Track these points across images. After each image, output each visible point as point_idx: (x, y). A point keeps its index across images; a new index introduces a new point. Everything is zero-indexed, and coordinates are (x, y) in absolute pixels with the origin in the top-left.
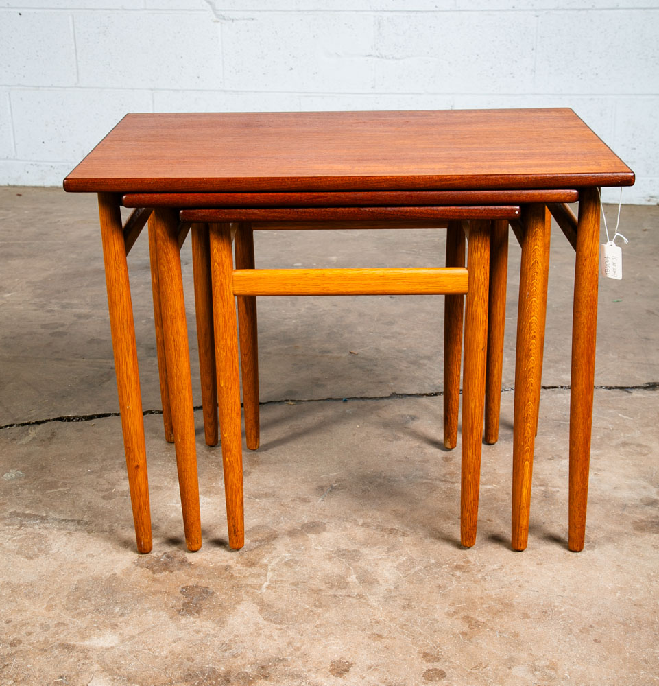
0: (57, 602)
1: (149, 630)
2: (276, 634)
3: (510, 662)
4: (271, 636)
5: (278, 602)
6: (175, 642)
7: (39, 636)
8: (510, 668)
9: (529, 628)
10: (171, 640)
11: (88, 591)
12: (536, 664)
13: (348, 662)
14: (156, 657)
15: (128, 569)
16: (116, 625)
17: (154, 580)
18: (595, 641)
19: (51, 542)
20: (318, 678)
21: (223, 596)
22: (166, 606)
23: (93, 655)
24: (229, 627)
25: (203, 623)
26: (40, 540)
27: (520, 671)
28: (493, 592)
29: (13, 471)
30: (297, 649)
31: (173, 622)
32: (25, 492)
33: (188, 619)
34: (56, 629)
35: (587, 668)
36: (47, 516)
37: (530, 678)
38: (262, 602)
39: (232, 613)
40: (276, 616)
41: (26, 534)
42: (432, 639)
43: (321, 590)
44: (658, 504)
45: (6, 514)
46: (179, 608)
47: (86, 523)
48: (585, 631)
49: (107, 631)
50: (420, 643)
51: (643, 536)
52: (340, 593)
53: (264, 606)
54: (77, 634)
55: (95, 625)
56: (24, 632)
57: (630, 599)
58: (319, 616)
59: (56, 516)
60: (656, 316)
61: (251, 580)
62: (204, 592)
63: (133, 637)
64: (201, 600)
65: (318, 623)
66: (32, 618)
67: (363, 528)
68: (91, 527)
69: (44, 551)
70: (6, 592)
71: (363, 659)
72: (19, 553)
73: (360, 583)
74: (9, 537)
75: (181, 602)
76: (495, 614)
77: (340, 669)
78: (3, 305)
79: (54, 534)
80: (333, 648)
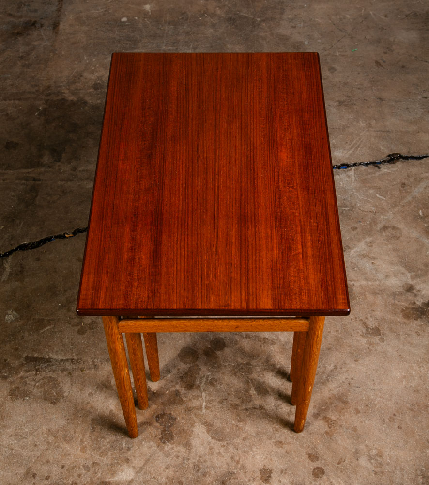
0: (86, 443)
1: (148, 460)
2: (222, 450)
3: (357, 454)
4: (220, 453)
5: (216, 421)
6: (166, 468)
7: (86, 478)
8: (357, 460)
9: (361, 422)
10: (164, 467)
12: (371, 454)
13: (268, 469)
16: (128, 459)
18: (399, 427)
21: (182, 421)
22: (152, 436)
24: (193, 450)
25: (178, 448)
26: (54, 384)
27: (363, 461)
28: (335, 392)
29: (10, 312)
30: (238, 462)
31: (160, 451)
32: (26, 334)
33: (168, 445)
34: (94, 469)
35: (398, 453)
36: (50, 358)
37: (369, 466)
38: (206, 422)
39: (192, 436)
40: (218, 435)
41: (43, 379)
42: (311, 441)
43: (237, 405)
44: (413, 289)
45: (22, 360)
46: (160, 437)
47: (77, 362)
48: (392, 419)
49: (125, 466)
50: (305, 445)
51: (409, 323)
52: (249, 407)
53: (208, 425)
54: (108, 471)
55: (116, 461)
56: (75, 475)
57: (411, 386)
58: (242, 430)
59: (55, 357)
60: (382, 68)
61: (195, 403)
62: (170, 419)
63: (141, 468)
64: (171, 426)
65: (243, 436)
66: (76, 461)
67: (247, 340)
68: (81, 366)
69: (60, 394)
70: (51, 439)
71: (277, 464)
72: (45, 399)
73: (258, 395)
74: (33, 383)
75: (159, 430)
76: (341, 412)
77: (266, 476)
79: (61, 376)
80: (257, 458)
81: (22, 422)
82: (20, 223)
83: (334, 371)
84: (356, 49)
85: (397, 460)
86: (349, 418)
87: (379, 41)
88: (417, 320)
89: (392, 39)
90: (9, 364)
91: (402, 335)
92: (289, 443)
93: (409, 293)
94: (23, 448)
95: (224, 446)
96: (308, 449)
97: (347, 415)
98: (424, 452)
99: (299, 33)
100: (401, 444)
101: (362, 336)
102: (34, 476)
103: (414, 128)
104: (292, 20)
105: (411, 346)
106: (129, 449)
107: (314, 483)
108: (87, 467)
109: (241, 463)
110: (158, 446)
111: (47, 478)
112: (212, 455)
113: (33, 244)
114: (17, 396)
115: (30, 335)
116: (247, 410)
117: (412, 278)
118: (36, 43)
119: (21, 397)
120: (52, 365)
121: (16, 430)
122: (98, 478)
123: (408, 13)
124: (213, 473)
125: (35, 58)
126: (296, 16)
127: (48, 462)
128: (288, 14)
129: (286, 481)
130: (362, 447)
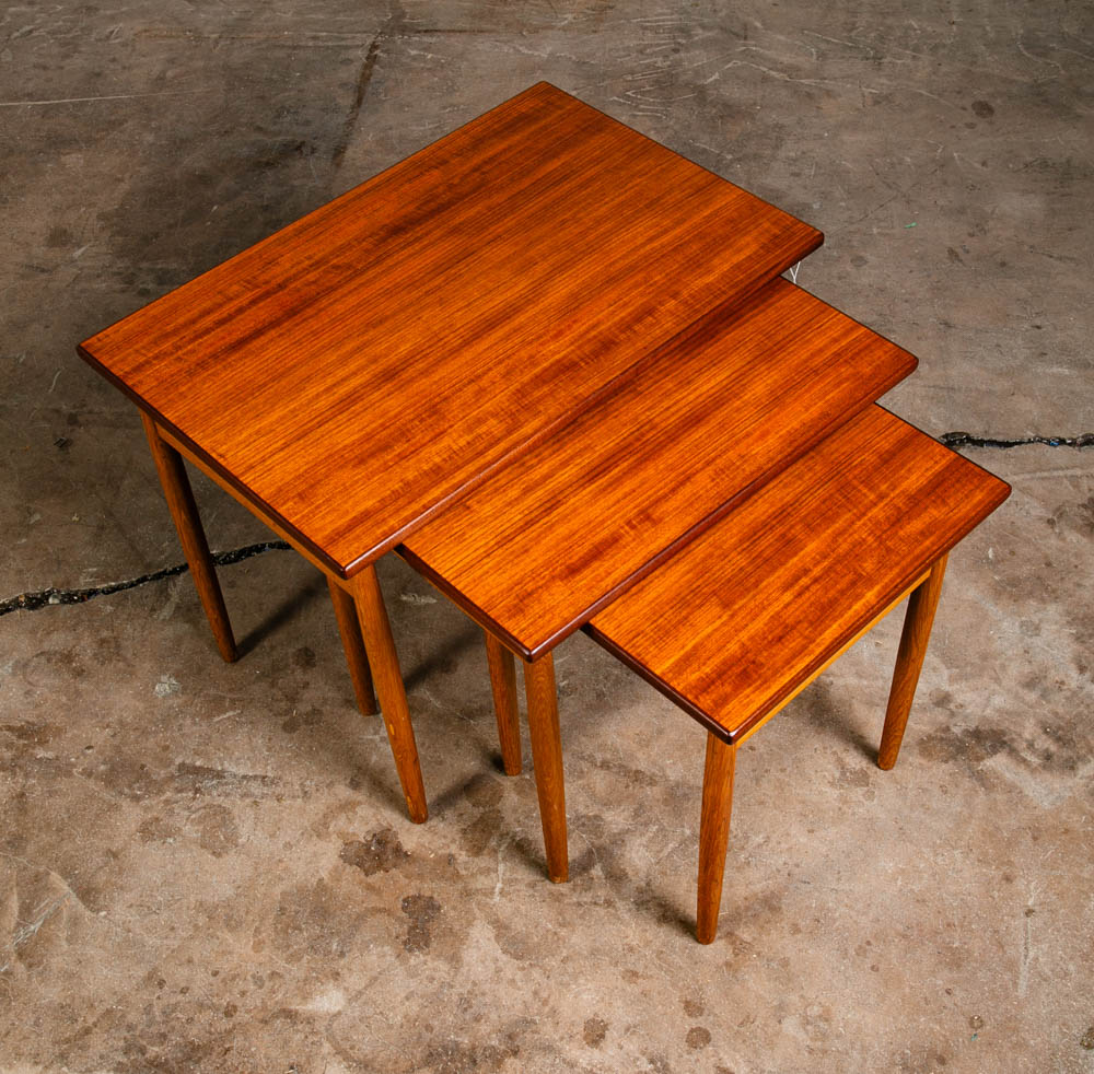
0: (264, 935)
1: (376, 979)
2: (519, 975)
3: (780, 1012)
4: (513, 981)
5: (516, 919)
6: (407, 998)
7: (255, 999)
8: (780, 1022)
9: (800, 951)
10: (403, 995)
11: (297, 912)
12: (809, 1014)
13: (602, 1021)
14: (390, 1027)
15: (336, 869)
16: (338, 974)
17: (370, 888)
18: (873, 968)
19: (237, 821)
20: (573, 1052)
21: (452, 913)
22: (390, 936)
23: (320, 1026)
24: (464, 970)
25: (436, 963)
26: (223, 819)
27: (790, 1026)
28: (758, 888)
29: (164, 678)
30: (545, 1003)
31: (401, 965)
32: (189, 722)
33: (418, 956)
34: (272, 984)
35: (863, 1017)
36: (223, 771)
37: (801, 1036)
38: (497, 921)
39: (464, 944)
40: (517, 947)
41: (205, 808)
42: (693, 977)
43: (562, 894)
44: (949, 701)
45: (173, 769)
46: (404, 938)
47: (272, 782)
48: (861, 952)
49: (330, 985)
50: (680, 984)
51: (931, 767)
52: (585, 899)
53: (500, 928)
54: (296, 992)
55: (314, 974)
56: (236, 991)
57: (912, 891)
58: (564, 942)
59: (233, 769)
60: (960, 265)
61: (482, 882)
62: (428, 908)
63: (360, 993)
64: (428, 921)
65: (564, 955)
66: (241, 966)
67: (603, 773)
68: (279, 790)
69: (232, 839)
70: (202, 920)
71: (619, 1014)
72: (203, 846)
73: (606, 878)
74: (186, 813)
75: (405, 926)
76: (762, 927)
77: (595, 1034)
78: (77, 278)
79: (238, 806)
80: (584, 998)
81: (155, 882)
82: (210, 515)
83: (764, 847)
84: (914, 224)
85: (859, 1030)
86: (779, 941)
87: (962, 211)
88: (946, 762)
89: (988, 209)
90: (148, 775)
91: (911, 790)
92: (651, 976)
93: (940, 709)
94: (147, 931)
95: (523, 969)
96: (687, 992)
97: (774, 934)
98: (915, 1021)
99: (805, 188)
100: (872, 1001)
101: (832, 784)
102: (161, 984)
103: (1002, 385)
104: (795, 160)
105: (925, 813)
106: (342, 954)
107: (686, 1056)
108: (260, 979)
109: (551, 1003)
111: (184, 991)
112: (498, 983)
113: (228, 555)
114: (153, 834)
115: (194, 724)
116: (579, 905)
117: (952, 680)
118: (296, 183)
119: (160, 837)
120: (226, 784)
121: (141, 896)
122: (277, 1003)
123: (1029, 159)
124: (494, 1016)
125: (291, 209)
126: (803, 153)
127: (190, 961)
128: (790, 150)
129: (632, 1046)
130: (794, 998)
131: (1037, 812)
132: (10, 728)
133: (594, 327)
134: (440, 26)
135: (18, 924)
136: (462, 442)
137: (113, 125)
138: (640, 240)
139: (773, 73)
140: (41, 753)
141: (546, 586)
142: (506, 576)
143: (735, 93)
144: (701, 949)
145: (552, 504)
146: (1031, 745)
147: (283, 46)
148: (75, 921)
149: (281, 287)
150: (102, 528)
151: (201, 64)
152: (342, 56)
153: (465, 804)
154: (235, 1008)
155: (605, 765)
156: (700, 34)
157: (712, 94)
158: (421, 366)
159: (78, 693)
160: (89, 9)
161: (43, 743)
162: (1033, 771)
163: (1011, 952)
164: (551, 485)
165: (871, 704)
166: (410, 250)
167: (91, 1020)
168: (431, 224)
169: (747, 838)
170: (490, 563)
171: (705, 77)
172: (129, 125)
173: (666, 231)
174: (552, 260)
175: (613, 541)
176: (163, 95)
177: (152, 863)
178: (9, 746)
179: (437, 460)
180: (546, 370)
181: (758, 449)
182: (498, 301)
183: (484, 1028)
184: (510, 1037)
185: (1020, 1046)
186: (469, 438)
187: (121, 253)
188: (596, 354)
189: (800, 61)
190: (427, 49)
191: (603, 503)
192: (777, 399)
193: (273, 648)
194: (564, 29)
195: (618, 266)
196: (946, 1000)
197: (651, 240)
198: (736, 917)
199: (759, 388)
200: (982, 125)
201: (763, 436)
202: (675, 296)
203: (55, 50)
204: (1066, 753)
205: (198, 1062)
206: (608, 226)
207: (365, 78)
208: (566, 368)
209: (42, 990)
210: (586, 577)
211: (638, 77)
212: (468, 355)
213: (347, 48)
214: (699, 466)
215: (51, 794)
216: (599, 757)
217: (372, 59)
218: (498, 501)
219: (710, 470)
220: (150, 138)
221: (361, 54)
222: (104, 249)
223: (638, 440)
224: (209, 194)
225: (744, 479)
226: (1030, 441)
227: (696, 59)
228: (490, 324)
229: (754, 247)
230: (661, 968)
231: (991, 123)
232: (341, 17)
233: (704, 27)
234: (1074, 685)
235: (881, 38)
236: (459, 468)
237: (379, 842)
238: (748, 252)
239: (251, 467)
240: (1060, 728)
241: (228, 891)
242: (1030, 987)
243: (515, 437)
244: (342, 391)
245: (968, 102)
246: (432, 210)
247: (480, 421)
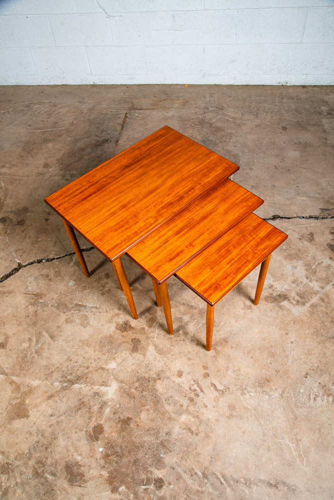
0: (96, 348)
1: (124, 359)
2: (161, 359)
3: (227, 368)
4: (159, 360)
5: (160, 344)
7: (94, 365)
8: (227, 371)
9: (233, 353)
10: (131, 364)
11: (105, 342)
12: (235, 369)
13: (182, 371)
14: (128, 372)
15: (114, 331)
16: (115, 358)
17: (123, 336)
18: (251, 357)
19: (89, 318)
20: (174, 379)
21: (144, 343)
22: (128, 348)
23: (110, 372)
24: (147, 357)
25: (140, 356)
26: (86, 318)
27: (230, 372)
28: (222, 336)
29: (71, 281)
30: (167, 366)
31: (131, 356)
32: (77, 292)
33: (135, 354)
34: (98, 361)
35: (249, 370)
36: (86, 305)
37: (233, 375)
39: (147, 351)
40: (160, 352)
41: (81, 315)
42: (205, 359)
43: (172, 338)
44: (273, 287)
45: (73, 305)
46: (132, 349)
47: (98, 308)
48: (248, 353)
49: (113, 361)
50: (202, 361)
51: (267, 305)
53: (156, 346)
54: (104, 363)
55: (109, 358)
56: (89, 362)
57: (262, 337)
58: (172, 350)
59: (88, 305)
60: (278, 170)
61: (151, 335)
62: (138, 341)
63: (120, 363)
64: (138, 345)
65: (172, 353)
66: (90, 356)
68: (100, 310)
69: (88, 323)
70: (81, 344)
71: (186, 369)
72: (81, 325)
73: (183, 334)
74: (77, 316)
75: (132, 346)
76: (223, 347)
77: (180, 374)
78: (50, 176)
79: (90, 315)
80: (177, 365)
81: (69, 334)
83: (224, 326)
84: (266, 159)
85: (247, 373)
86: (227, 350)
87: (278, 156)
88: (272, 303)
89: (285, 155)
90: (67, 306)
91: (262, 310)
92: (194, 359)
93: (270, 289)
94: (67, 347)
95: (162, 357)
96: (203, 363)
97: (226, 349)
98: (262, 371)
100: (251, 366)
101: (242, 309)
102: (71, 360)
104: (235, 142)
105: (266, 316)
106: (116, 353)
107: (203, 380)
108: (95, 359)
109: (169, 366)
110: (130, 354)
111: (76, 362)
112: (155, 361)
114: (68, 322)
115: (79, 293)
116: (176, 341)
117: (274, 281)
118: (106, 150)
119: (70, 323)
120: (87, 309)
121: (66, 338)
122: (99, 365)
124: (154, 370)
125: (104, 158)
126: (237, 140)
127: (78, 355)
129: (189, 377)
130: (231, 365)
131: (295, 316)
132: (33, 294)
133: (178, 193)
134: (144, 108)
135: (35, 345)
136: (143, 225)
137: (60, 136)
138: (191, 169)
139: (230, 119)
140: (41, 301)
141: (164, 264)
142: (154, 261)
143: (219, 124)
144: (207, 352)
145: (166, 241)
146: (293, 298)
147: (103, 114)
148: (49, 344)
149: (96, 183)
150: (56, 242)
151: (82, 119)
152: (118, 117)
153: (147, 314)
154: (89, 367)
155: (183, 304)
156: (211, 109)
157: (214, 125)
158: (132, 204)
159: (50, 285)
160: (54, 105)
161: (41, 298)
162: (294, 305)
163: (287, 353)
164: (166, 236)
165: (252, 288)
166: (130, 172)
167: (53, 369)
168: (136, 165)
169: (220, 323)
170: (150, 257)
171: (212, 120)
172: (64, 136)
173: (197, 166)
174: (168, 174)
175: (182, 251)
176: (72, 128)
177: (68, 329)
178: (33, 299)
179: (136, 230)
180: (165, 205)
181: (221, 226)
182: (153, 186)
183: (152, 373)
184: (158, 375)
185: (289, 377)
186: (144, 224)
187: (62, 169)
188: (178, 200)
189: (237, 116)
190: (140, 114)
191: (180, 241)
192: (226, 212)
193: (99, 273)
194: (175, 108)
195: (185, 176)
196: (270, 365)
197: (194, 169)
198: (216, 344)
199: (222, 209)
200: (284, 132)
201: (223, 222)
202: (200, 184)
203: (46, 117)
204: (303, 301)
205: (80, 380)
206: (182, 165)
207: (124, 122)
208: (170, 204)
209: (41, 362)
210: (175, 261)
211: (194, 120)
212: (145, 201)
213: (120, 114)
214: (205, 231)
215: (43, 311)
216: (182, 302)
217: (126, 117)
218: (152, 241)
219: (208, 232)
220: (69, 139)
221: (123, 116)
222: (57, 168)
223: (189, 223)
224: (84, 153)
225: (217, 234)
226: (295, 217)
227: (210, 116)
228: (151, 192)
229: (221, 171)
230: (197, 357)
231: (286, 132)
232: (118, 106)
233: (211, 107)
234: (305, 282)
235: (258, 109)
236: (142, 232)
237: (125, 324)
238: (219, 172)
239: (88, 232)
240: (301, 294)
241: (87, 337)
242: (291, 362)
243: (156, 223)
244: (112, 211)
245: (280, 127)
246: (136, 161)
247: (147, 219)
